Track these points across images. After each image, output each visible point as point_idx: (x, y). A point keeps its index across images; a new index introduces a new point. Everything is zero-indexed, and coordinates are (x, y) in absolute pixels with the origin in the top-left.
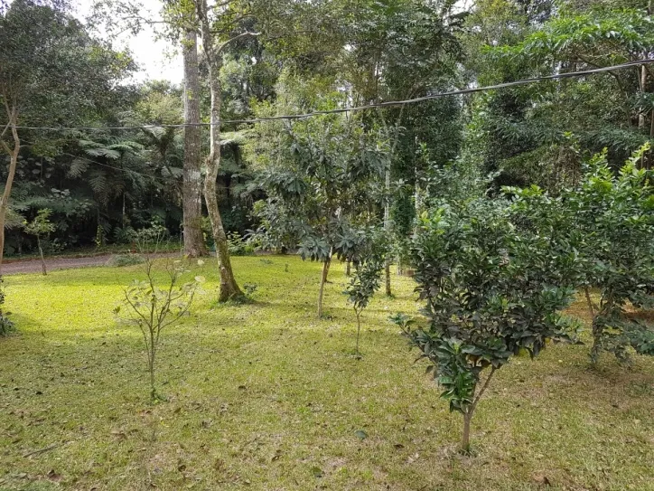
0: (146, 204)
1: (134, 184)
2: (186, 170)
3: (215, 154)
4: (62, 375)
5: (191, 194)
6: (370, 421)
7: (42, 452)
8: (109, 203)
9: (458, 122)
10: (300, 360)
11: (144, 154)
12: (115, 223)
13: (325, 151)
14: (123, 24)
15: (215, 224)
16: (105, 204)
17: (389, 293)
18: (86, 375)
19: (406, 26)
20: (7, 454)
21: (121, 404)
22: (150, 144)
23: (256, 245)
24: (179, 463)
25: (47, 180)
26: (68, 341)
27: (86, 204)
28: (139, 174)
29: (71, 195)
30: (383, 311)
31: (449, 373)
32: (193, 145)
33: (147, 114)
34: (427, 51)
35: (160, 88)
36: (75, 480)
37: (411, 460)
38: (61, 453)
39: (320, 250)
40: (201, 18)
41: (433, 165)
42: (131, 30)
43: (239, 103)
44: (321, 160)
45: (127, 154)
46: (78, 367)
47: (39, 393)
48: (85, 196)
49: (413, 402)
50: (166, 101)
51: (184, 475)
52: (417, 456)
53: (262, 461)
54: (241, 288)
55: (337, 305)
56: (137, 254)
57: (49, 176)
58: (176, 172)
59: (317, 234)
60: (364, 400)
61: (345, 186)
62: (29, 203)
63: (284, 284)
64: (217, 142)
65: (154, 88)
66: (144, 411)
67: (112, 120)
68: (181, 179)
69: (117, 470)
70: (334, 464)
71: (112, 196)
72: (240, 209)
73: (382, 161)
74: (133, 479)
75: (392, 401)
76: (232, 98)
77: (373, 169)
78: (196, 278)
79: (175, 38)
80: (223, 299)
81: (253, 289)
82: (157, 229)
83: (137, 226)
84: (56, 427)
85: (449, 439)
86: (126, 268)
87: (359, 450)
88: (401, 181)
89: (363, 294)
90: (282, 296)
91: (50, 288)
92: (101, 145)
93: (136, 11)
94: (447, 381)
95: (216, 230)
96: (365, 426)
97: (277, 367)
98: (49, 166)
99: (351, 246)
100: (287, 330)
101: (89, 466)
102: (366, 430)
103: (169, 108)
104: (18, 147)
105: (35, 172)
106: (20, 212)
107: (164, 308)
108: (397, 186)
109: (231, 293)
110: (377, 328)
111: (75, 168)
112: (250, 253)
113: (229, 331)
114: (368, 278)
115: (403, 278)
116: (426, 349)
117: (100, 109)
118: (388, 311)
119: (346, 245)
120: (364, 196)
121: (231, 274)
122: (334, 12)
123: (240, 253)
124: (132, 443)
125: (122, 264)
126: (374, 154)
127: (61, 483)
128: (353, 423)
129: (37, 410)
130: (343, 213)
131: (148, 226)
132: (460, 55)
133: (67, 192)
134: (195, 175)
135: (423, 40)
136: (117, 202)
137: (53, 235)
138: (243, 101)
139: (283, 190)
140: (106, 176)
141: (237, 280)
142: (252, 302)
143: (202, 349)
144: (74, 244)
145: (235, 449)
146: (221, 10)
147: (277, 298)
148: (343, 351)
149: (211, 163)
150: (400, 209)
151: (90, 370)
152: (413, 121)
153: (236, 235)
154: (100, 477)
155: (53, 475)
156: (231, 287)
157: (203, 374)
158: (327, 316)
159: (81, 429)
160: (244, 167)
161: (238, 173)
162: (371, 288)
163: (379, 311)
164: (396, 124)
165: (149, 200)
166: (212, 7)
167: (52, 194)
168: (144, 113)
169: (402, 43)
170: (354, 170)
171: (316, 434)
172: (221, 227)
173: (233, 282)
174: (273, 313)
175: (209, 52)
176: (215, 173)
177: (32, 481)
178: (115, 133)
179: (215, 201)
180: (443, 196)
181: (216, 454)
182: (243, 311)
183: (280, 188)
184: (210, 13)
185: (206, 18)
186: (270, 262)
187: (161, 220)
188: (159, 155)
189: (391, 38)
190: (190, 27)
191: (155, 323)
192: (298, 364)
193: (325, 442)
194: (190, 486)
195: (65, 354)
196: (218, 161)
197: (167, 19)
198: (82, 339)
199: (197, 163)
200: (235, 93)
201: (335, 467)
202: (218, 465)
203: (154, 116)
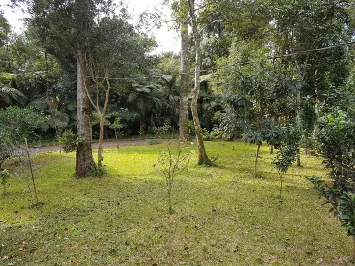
0: (162, 115)
1: (157, 105)
2: (181, 96)
3: (197, 87)
4: (128, 196)
5: (183, 109)
6: (290, 237)
7: (121, 232)
8: (145, 115)
9: (345, 60)
10: (245, 199)
11: (161, 89)
12: (148, 124)
13: (260, 81)
14: (153, 24)
15: (196, 124)
16: (144, 115)
17: (299, 165)
18: (139, 197)
19: (310, 6)
20: (106, 231)
21: (155, 212)
22: (164, 85)
23: (216, 135)
24: (185, 246)
25: (118, 103)
26: (130, 180)
27: (135, 115)
28: (159, 100)
29: (129, 111)
30: (295, 175)
31: (347, 213)
32: (185, 83)
33: (162, 69)
34: (324, 20)
35: (168, 56)
36: (136, 248)
37: (318, 262)
38: (129, 234)
39: (256, 138)
40: (191, 16)
41: (332, 85)
42: (157, 27)
43: (208, 59)
44: (258, 86)
45: (154, 90)
46: (134, 193)
47: (119, 204)
48: (135, 111)
49: (317, 229)
50: (171, 62)
51: (188, 252)
52: (321, 260)
53: (228, 251)
54: (210, 158)
55: (265, 170)
56: (158, 140)
57: (119, 102)
58: (177, 98)
59: (254, 129)
60: (286, 225)
61: (272, 101)
62: (111, 115)
63: (232, 157)
64: (198, 81)
65: (165, 56)
66: (166, 217)
67: (146, 73)
68: (179, 101)
69: (155, 245)
70: (270, 258)
71: (146, 111)
72: (207, 116)
73: (297, 85)
74: (163, 251)
75: (304, 227)
76: (205, 57)
77: (290, 90)
78: (191, 151)
79: (177, 28)
80: (200, 163)
81: (216, 159)
82: (166, 127)
83: (158, 125)
84: (127, 221)
85: (343, 254)
86: (154, 146)
87: (285, 252)
88: (308, 97)
89: (285, 165)
90: (232, 164)
91: (121, 155)
92: (142, 86)
93: (159, 17)
94: (346, 217)
95: (197, 127)
96: (288, 240)
97: (232, 202)
98: (119, 97)
99: (276, 136)
100: (236, 182)
101: (142, 241)
102: (288, 242)
103: (173, 66)
104: (109, 88)
105: (113, 100)
106: (107, 119)
107: (175, 166)
108: (305, 100)
109: (204, 160)
110: (292, 185)
111: (131, 98)
112: (213, 139)
113: (204, 180)
114: (288, 155)
115: (307, 155)
116: (330, 198)
117: (141, 68)
118: (299, 175)
119: (272, 136)
120: (284, 106)
121: (204, 150)
122: (266, 3)
123: (208, 139)
124: (161, 232)
125: (151, 144)
126: (291, 81)
127: (130, 248)
128: (280, 237)
129: (118, 212)
130: (270, 117)
131: (163, 125)
132: (347, 19)
133: (127, 109)
134: (186, 99)
135: (322, 13)
136: (149, 114)
137: (121, 130)
138: (211, 58)
139: (234, 104)
140: (144, 101)
141: (207, 154)
142: (215, 166)
143: (191, 189)
144: (130, 134)
145: (213, 242)
146: (202, 11)
147: (229, 164)
148: (271, 197)
149: (195, 92)
150: (306, 114)
151: (140, 194)
152: (314, 61)
153: (205, 130)
154: (148, 248)
155: (127, 244)
156: (204, 158)
157: (193, 201)
158: (259, 176)
159: (138, 223)
160: (210, 93)
161: (206, 97)
162: (290, 161)
163: (293, 175)
164: (305, 63)
165: (164, 113)
166: (197, 10)
167: (121, 110)
168: (160, 69)
169: (308, 16)
170: (278, 91)
171: (258, 240)
172: (199, 126)
173: (205, 154)
174: (228, 172)
175: (195, 34)
176: (197, 97)
177: (118, 245)
178: (148, 80)
179: (196, 112)
180: (338, 105)
181: (204, 244)
182: (210, 170)
183: (233, 103)
184: (196, 13)
185: (194, 16)
186: (223, 145)
187: (169, 123)
188: (169, 90)
189: (301, 14)
190: (186, 21)
191: (171, 173)
192: (244, 201)
193: (263, 246)
194: (191, 258)
195: (128, 186)
196: (198, 91)
197: (174, 19)
198: (135, 179)
199: (187, 92)
200: (207, 54)
201: (270, 260)
202: (205, 249)
203: (166, 70)
